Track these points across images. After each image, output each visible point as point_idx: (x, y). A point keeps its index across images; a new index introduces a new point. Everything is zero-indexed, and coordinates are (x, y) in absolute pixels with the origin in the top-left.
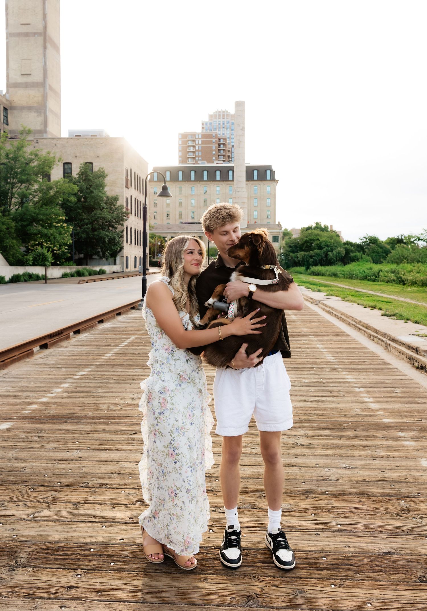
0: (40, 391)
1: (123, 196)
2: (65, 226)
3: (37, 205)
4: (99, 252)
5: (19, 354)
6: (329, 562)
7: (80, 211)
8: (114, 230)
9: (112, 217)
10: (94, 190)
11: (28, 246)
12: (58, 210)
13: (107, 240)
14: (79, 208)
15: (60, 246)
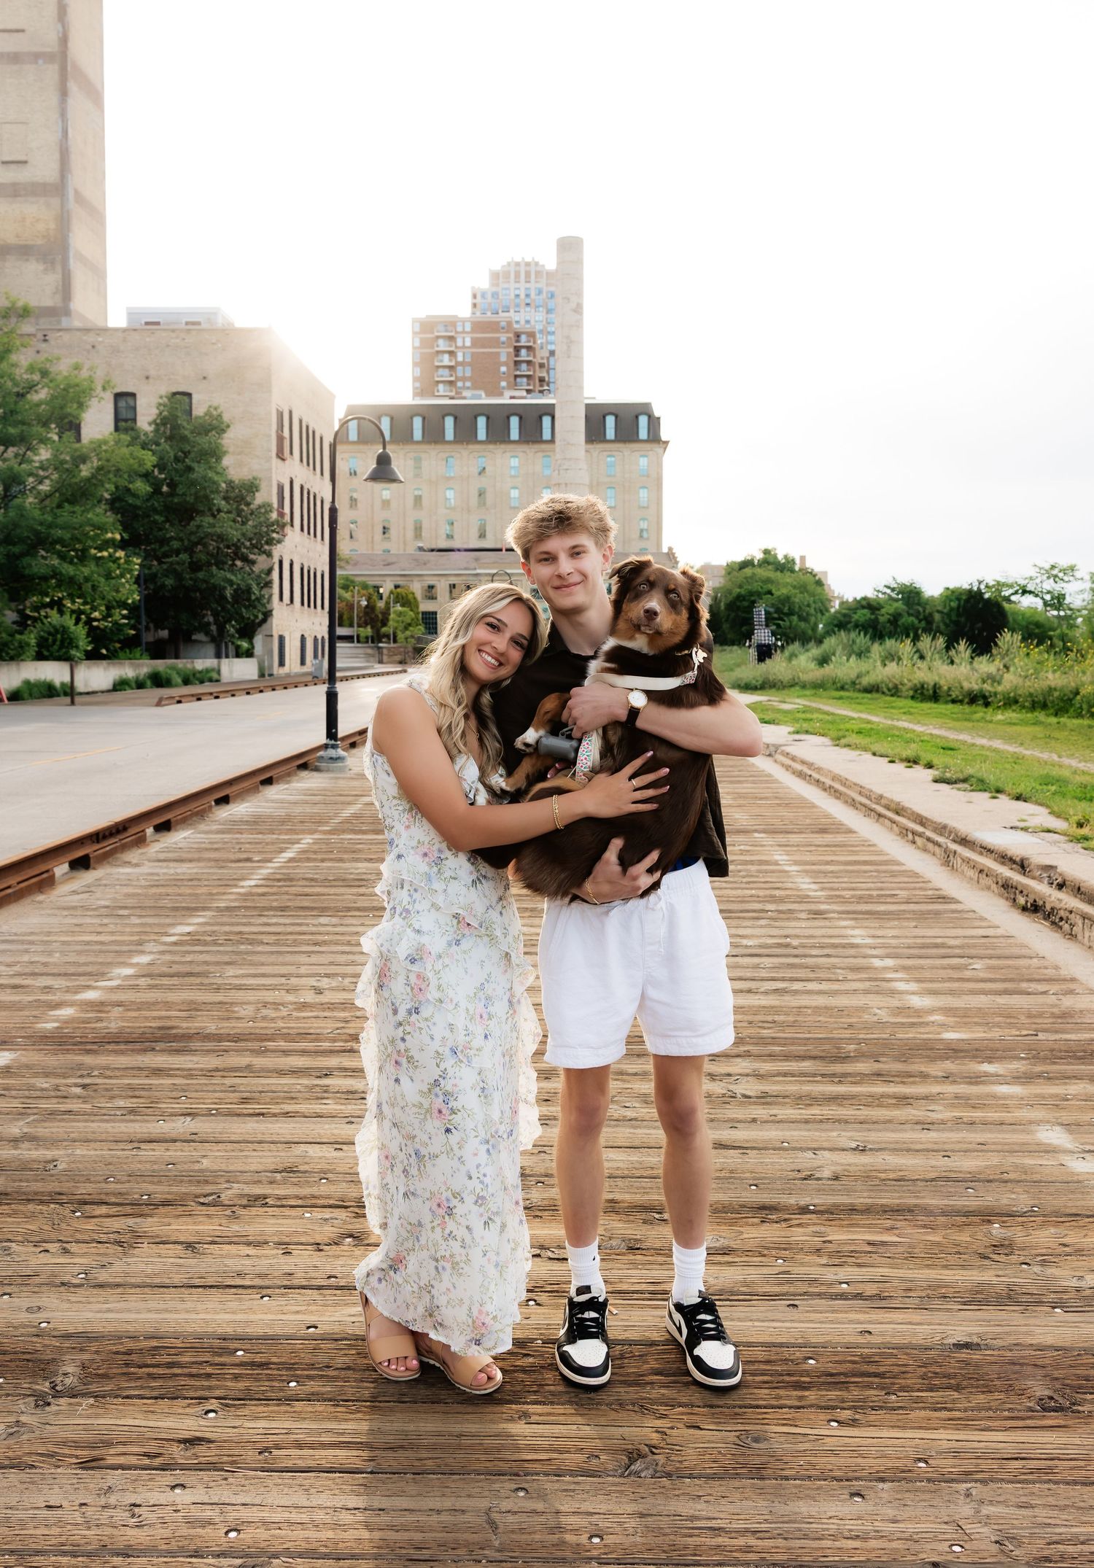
0: (80, 975)
1: (270, 479)
2: (119, 558)
3: (47, 502)
4: (209, 624)
5: (18, 883)
6: (822, 1369)
7: (159, 518)
8: (247, 569)
9: (243, 535)
10: (195, 465)
11: (24, 610)
12: (101, 514)
13: (229, 593)
14: (155, 510)
15: (109, 608)
